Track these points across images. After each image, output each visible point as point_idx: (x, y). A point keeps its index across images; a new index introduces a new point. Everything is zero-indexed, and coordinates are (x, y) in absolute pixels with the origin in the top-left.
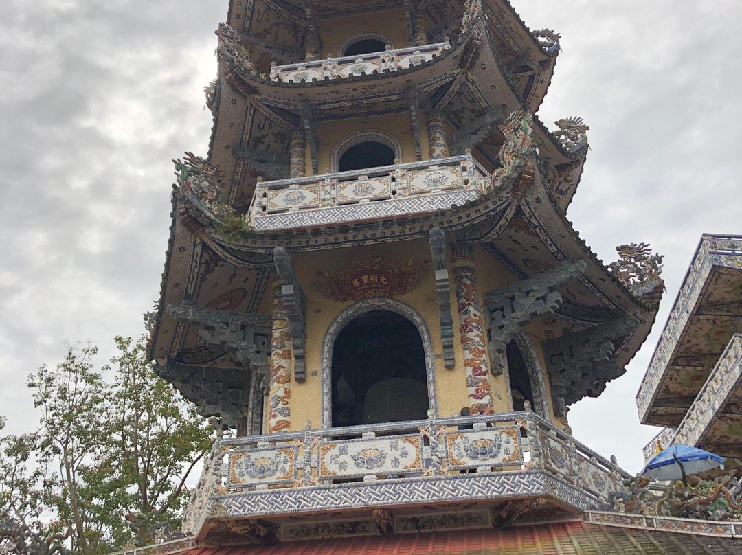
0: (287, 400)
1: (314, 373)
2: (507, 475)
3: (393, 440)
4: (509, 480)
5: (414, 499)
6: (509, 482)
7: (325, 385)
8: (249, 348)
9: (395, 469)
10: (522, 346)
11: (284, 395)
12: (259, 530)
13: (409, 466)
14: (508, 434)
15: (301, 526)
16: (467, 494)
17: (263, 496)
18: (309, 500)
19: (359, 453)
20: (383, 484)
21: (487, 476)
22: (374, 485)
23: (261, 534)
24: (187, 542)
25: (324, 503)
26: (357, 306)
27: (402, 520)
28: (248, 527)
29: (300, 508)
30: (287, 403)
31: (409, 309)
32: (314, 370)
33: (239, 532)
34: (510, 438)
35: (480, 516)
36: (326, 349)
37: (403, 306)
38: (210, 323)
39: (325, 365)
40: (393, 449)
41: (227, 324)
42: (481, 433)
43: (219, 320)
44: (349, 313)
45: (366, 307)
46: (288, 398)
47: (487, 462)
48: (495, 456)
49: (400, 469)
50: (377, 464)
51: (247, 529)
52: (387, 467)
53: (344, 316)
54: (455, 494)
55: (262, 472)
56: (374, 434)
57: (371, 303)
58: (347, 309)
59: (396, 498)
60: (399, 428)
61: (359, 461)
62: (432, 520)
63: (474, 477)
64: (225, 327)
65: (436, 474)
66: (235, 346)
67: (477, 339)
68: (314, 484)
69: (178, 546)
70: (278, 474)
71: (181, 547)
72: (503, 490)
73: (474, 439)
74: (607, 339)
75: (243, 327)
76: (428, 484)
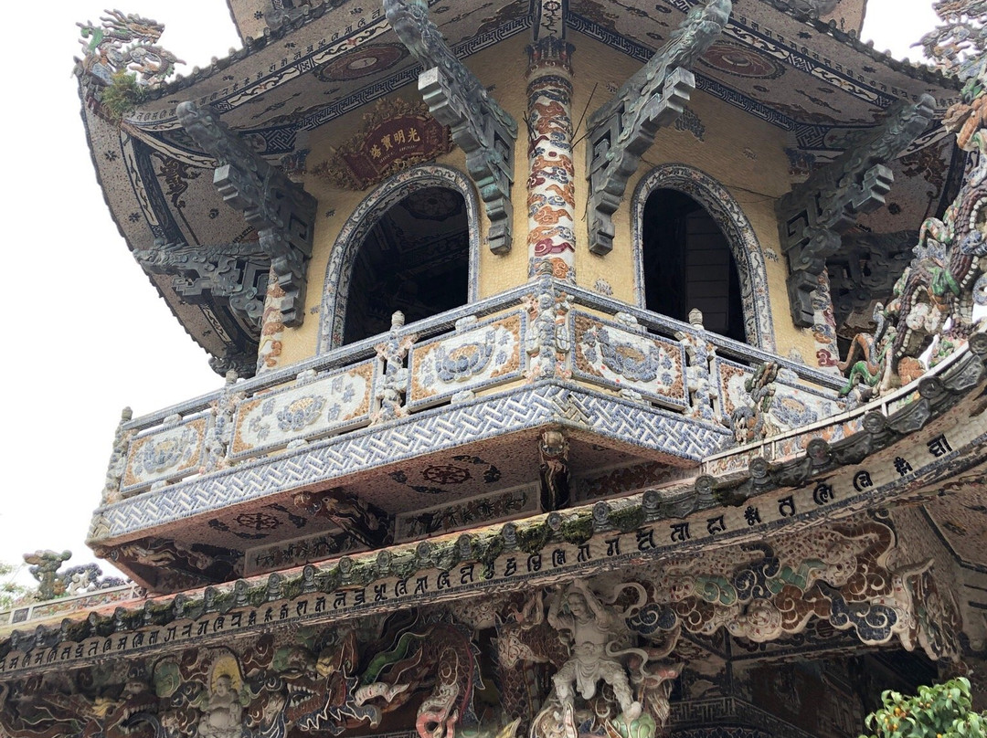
0: (275, 358)
1: (314, 311)
2: (492, 399)
3: (338, 377)
4: (494, 408)
5: (348, 468)
6: (495, 412)
7: (324, 324)
8: (245, 294)
9: (334, 424)
10: (715, 211)
11: (271, 351)
12: (195, 560)
13: (352, 414)
14: (506, 327)
15: (270, 550)
16: (425, 445)
17: (154, 499)
18: (207, 494)
19: (287, 408)
20: (308, 452)
21: (461, 407)
22: (295, 454)
23: (199, 565)
24: (126, 592)
25: (225, 497)
26: (381, 190)
27: (410, 520)
28: (169, 555)
29: (195, 509)
30: (275, 363)
31: (453, 173)
32: (315, 305)
33: (154, 564)
34: (510, 333)
35: (524, 495)
36: (332, 267)
37: (444, 170)
38: (189, 266)
39: (328, 293)
40: (335, 391)
41: (216, 265)
42: (466, 335)
43: (203, 260)
44: (370, 204)
45: (396, 189)
46: (277, 355)
47: (469, 384)
48: (480, 370)
49: (340, 421)
50: (308, 420)
51: (168, 559)
52: (324, 423)
53: (362, 212)
54: (408, 448)
55: (162, 461)
56: (312, 371)
57: (402, 180)
58: (368, 198)
59: (322, 471)
60: (347, 354)
61: (286, 421)
62: (451, 514)
63: (440, 412)
64: (212, 267)
65: (385, 418)
66: (224, 294)
67: (552, 193)
68: (221, 467)
69: (108, 598)
70: (183, 462)
71: (114, 599)
72: (483, 427)
73: (452, 348)
74: (875, 161)
75: (241, 265)
76: (372, 439)
